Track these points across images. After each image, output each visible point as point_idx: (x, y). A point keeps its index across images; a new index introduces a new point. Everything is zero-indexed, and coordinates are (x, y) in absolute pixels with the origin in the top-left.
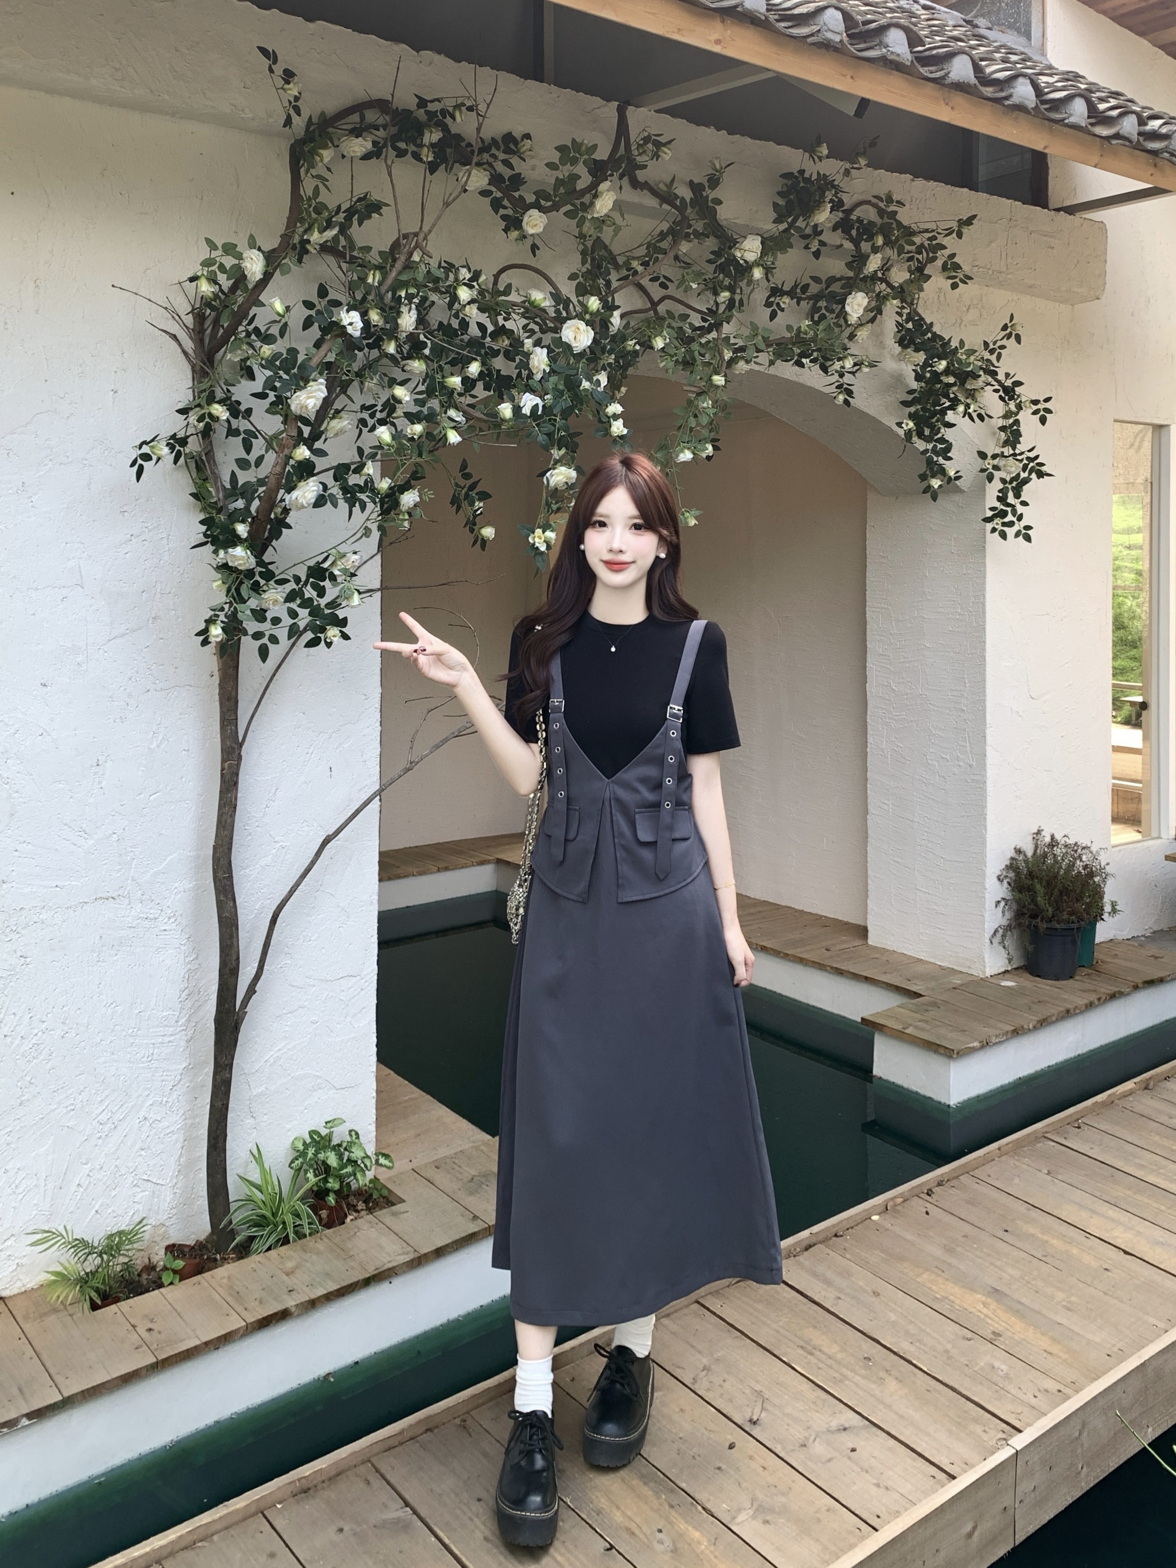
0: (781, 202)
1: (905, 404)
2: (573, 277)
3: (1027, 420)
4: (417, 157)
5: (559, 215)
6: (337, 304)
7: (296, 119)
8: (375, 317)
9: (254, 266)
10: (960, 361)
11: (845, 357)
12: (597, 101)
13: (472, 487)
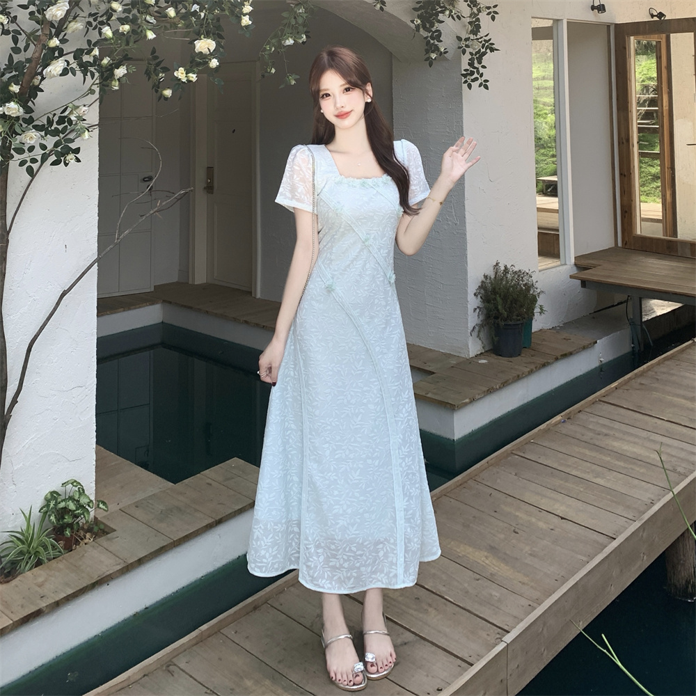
1: (416, 9)
13: (158, 64)
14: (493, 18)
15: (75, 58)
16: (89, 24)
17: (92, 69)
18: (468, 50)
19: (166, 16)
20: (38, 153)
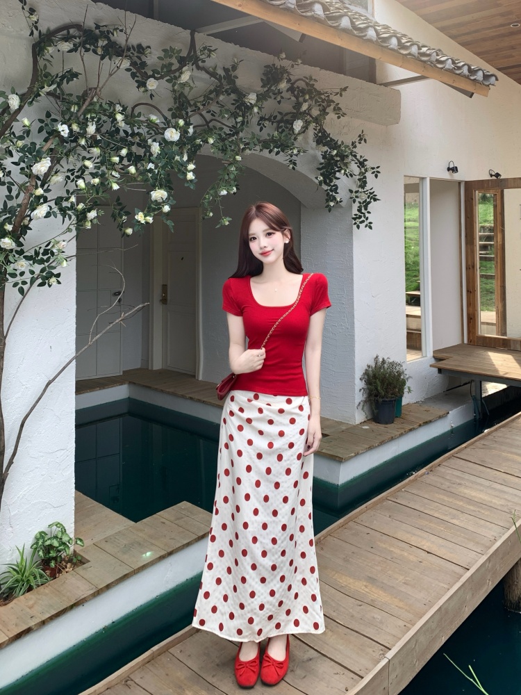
0: (265, 78)
1: (319, 169)
2: (170, 110)
3: (369, 176)
4: (95, 52)
5: (163, 81)
6: (56, 121)
7: (35, 32)
8: (75, 127)
9: (14, 102)
10: (342, 150)
11: (294, 148)
12: (180, 29)
13: (121, 210)
14: (376, 176)
15: (56, 204)
16: (68, 177)
17: (70, 212)
18: (357, 200)
19: (128, 172)
20: (28, 277)
